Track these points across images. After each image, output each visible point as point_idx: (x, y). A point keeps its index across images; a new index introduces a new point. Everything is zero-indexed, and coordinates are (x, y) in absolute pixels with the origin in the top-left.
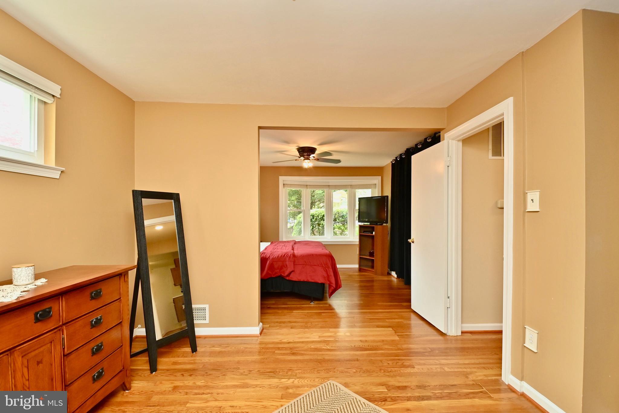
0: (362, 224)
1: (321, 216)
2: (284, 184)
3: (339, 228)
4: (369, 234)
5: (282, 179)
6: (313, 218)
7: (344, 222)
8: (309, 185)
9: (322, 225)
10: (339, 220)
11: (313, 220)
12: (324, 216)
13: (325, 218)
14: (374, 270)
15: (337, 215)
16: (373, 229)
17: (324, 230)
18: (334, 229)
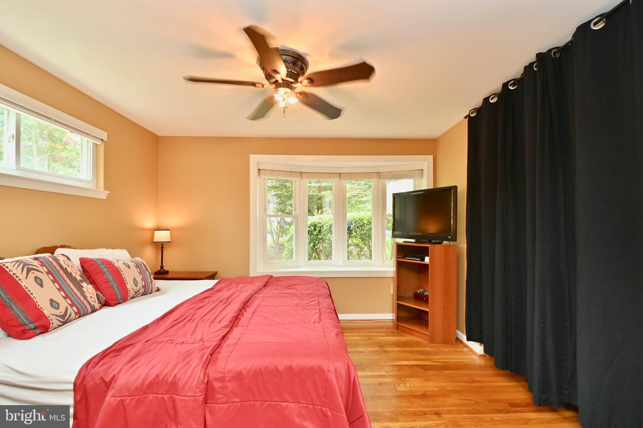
0: (401, 241)
1: (327, 226)
2: (259, 170)
3: (357, 245)
4: (418, 261)
5: (255, 160)
6: (315, 230)
7: (366, 238)
8: (306, 173)
9: (329, 240)
10: (356, 232)
11: (315, 233)
12: (331, 226)
13: (333, 229)
14: (428, 334)
15: (353, 225)
16: (424, 252)
17: (332, 249)
18: (348, 247)
